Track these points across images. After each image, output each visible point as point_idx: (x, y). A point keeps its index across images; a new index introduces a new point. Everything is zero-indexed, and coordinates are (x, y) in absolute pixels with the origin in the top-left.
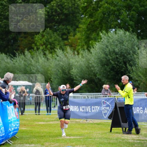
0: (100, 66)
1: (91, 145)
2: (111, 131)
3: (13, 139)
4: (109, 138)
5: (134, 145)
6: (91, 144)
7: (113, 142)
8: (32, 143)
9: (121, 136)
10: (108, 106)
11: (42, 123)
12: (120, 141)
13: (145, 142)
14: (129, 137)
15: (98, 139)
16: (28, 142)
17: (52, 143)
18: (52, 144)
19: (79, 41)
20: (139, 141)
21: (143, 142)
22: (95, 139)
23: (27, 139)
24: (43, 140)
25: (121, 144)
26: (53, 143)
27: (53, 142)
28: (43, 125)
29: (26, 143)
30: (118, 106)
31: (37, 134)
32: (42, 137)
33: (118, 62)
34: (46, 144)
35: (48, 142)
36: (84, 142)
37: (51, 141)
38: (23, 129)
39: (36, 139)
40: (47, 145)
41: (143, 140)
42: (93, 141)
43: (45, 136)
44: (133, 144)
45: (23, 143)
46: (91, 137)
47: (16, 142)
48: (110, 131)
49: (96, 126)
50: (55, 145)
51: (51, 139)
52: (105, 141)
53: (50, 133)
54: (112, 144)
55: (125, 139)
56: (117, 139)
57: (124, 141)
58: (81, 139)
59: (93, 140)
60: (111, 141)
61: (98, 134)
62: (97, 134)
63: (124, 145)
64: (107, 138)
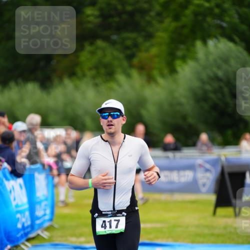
2: (215, 213)
8: (80, 235)
15: (192, 228)
22: (187, 228)
29: (71, 236)
60: (217, 231)
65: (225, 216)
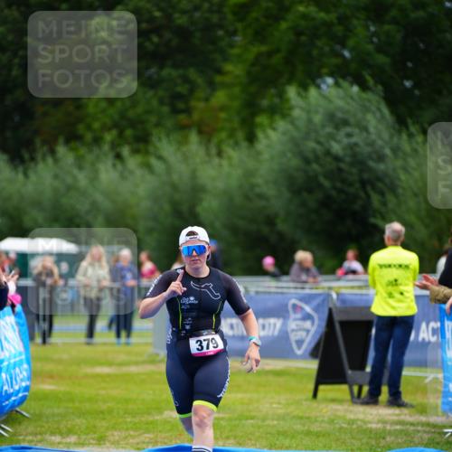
0: (287, 195)
1: (250, 439)
2: (315, 395)
3: (12, 420)
4: (308, 418)
5: (384, 438)
6: (250, 436)
7: (319, 429)
8: (70, 432)
9: (346, 411)
10: (307, 317)
11: (106, 370)
12: (341, 428)
13: (419, 428)
14: (371, 415)
15: (273, 420)
16: (58, 428)
17: (132, 433)
18: (133, 437)
19: (223, 115)
20: (398, 427)
21: (412, 428)
22: (264, 420)
23: (56, 419)
24: (104, 424)
25: (343, 436)
26: (136, 434)
27: (135, 430)
28: (109, 375)
29: (53, 434)
30: (337, 318)
31: (88, 406)
32: (101, 416)
33: (343, 181)
34: (113, 435)
35: (120, 430)
36: (231, 431)
37: (130, 426)
38: (47, 387)
39: (84, 421)
40: (117, 438)
41: (412, 424)
42: (259, 427)
43: (110, 411)
44: (381, 435)
45: (40, 434)
46: (253, 414)
47: (21, 428)
48: (311, 394)
49: (271, 378)
50: (142, 438)
51: (129, 420)
52: (295, 427)
53: (127, 401)
54: (318, 437)
55: (358, 420)
56: (331, 421)
57: (354, 426)
58: (222, 419)
59: (260, 423)
60: (315, 428)
61: (274, 406)
62: (271, 403)
63: (353, 438)
64: (301, 418)
65: (333, 400)
